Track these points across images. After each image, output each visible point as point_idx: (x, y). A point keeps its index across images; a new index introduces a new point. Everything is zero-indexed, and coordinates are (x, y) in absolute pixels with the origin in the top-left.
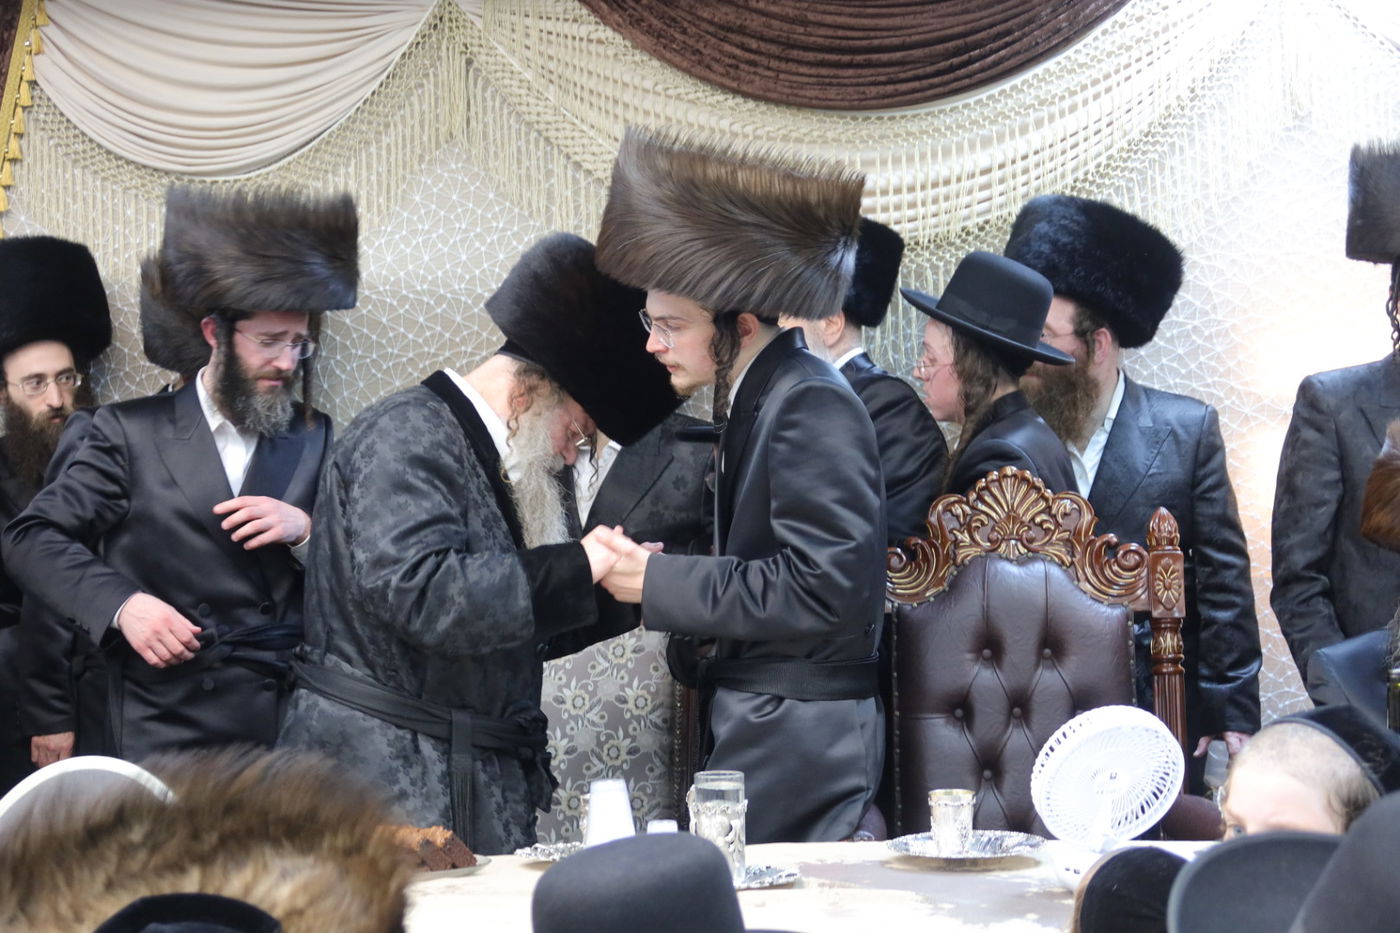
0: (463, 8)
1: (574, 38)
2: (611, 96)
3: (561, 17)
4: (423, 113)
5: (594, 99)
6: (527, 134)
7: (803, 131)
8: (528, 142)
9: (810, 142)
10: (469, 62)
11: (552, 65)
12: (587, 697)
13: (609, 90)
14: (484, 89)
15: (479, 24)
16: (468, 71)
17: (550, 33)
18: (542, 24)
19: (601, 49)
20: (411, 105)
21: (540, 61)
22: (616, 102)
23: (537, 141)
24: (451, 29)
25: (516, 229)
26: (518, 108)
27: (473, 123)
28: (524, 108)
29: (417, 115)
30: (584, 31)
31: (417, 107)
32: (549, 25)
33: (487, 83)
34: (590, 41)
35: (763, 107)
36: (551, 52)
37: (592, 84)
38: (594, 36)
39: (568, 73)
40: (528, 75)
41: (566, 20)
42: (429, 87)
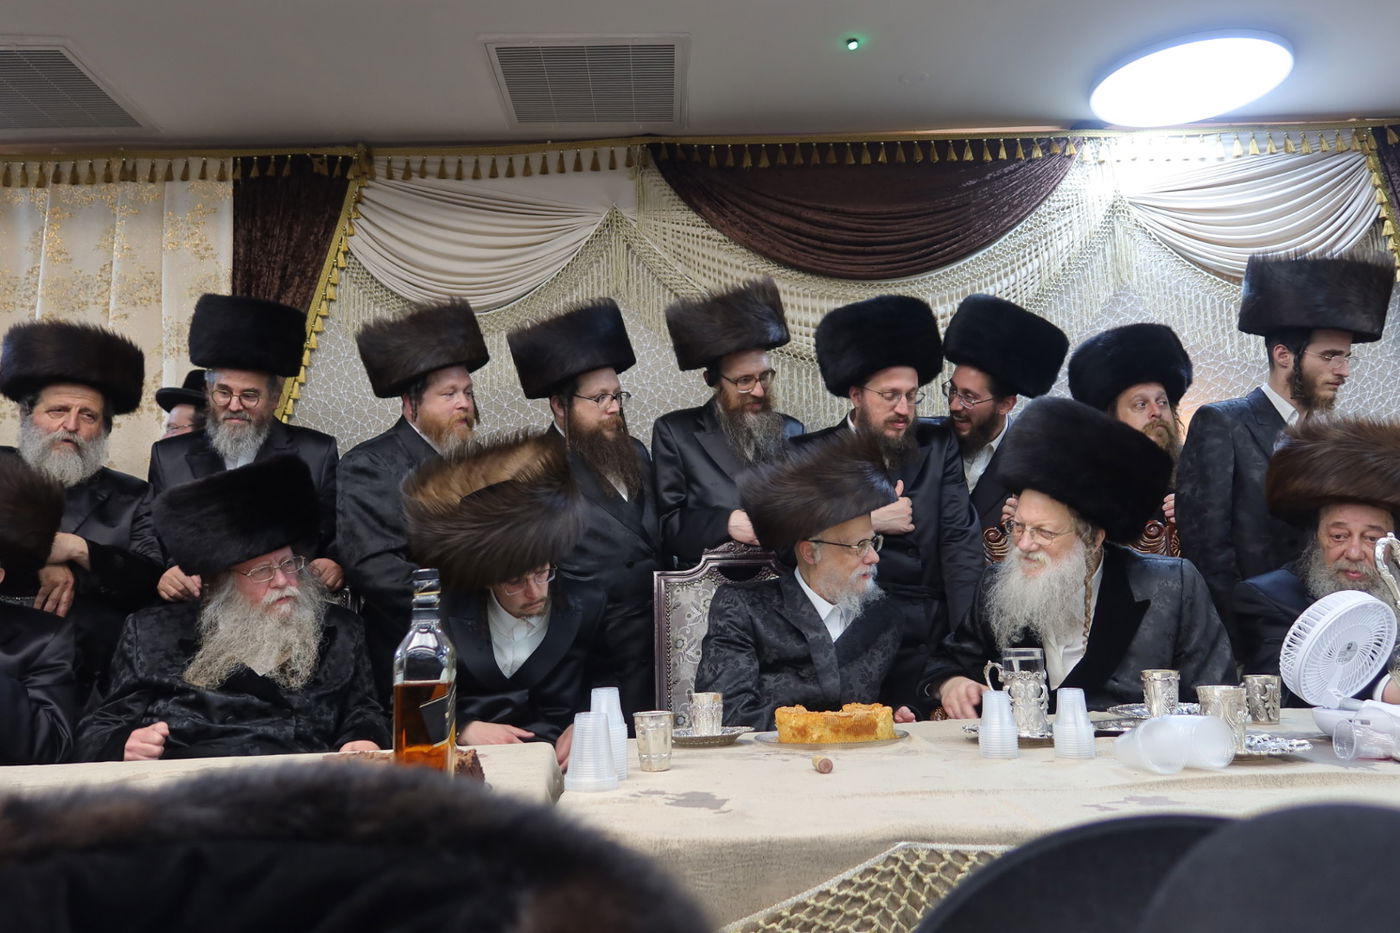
0: (624, 215)
1: (693, 235)
2: (717, 269)
3: (685, 222)
4: (599, 278)
5: (706, 271)
6: (664, 291)
7: (833, 291)
8: (664, 296)
9: (837, 298)
10: (628, 247)
11: (680, 251)
12: (686, 639)
13: (715, 265)
14: (638, 264)
15: (634, 225)
16: (627, 254)
17: (679, 232)
18: (674, 226)
19: (710, 242)
20: (592, 272)
21: (672, 247)
22: (720, 273)
23: (670, 295)
24: (617, 227)
25: (657, 347)
26: (658, 275)
27: (630, 284)
28: (662, 276)
29: (595, 277)
30: (698, 231)
31: (595, 273)
32: (678, 227)
33: (639, 259)
34: (703, 238)
35: (809, 277)
36: (679, 242)
37: (705, 261)
38: (705, 234)
39: (690, 255)
40: (666, 256)
41: (688, 225)
42: (603, 262)
